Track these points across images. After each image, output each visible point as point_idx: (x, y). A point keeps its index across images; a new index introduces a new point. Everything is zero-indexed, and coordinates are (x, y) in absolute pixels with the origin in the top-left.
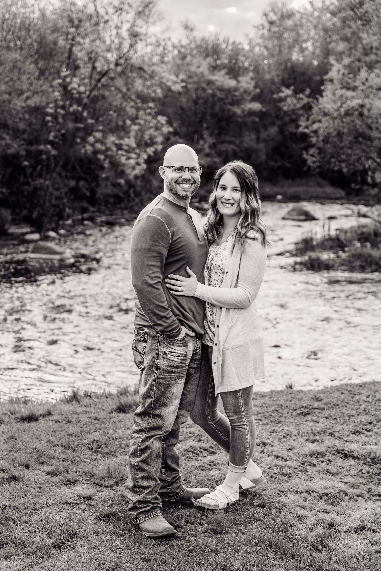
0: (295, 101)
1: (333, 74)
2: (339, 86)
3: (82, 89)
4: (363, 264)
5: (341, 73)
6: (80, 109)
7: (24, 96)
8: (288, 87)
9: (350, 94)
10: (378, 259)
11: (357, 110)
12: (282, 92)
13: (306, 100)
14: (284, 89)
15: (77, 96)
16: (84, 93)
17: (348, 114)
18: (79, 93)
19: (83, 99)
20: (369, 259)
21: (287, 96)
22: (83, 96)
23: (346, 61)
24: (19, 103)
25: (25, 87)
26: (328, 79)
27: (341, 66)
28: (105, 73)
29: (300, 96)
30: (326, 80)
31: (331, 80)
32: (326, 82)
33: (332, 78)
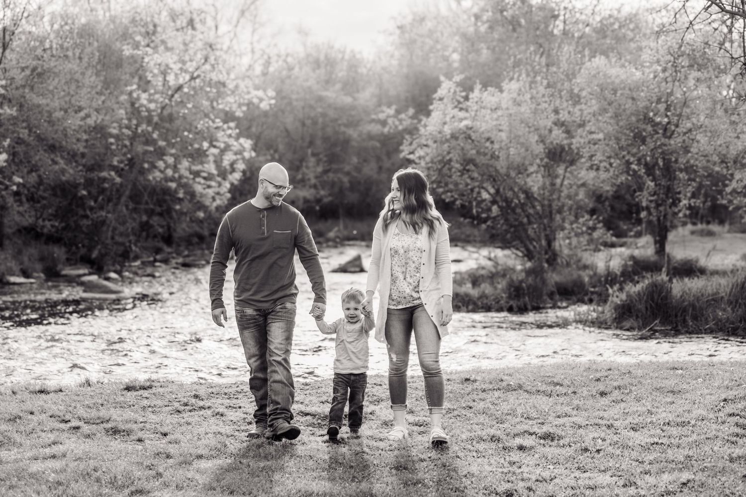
0: (397, 123)
1: (441, 92)
2: (450, 106)
3: (152, 106)
4: (460, 304)
5: (452, 91)
6: (149, 129)
7: (82, 114)
8: (389, 106)
9: (462, 114)
10: (475, 299)
11: (465, 133)
12: (383, 112)
13: (407, 123)
14: (384, 108)
15: (146, 114)
16: (155, 110)
17: (454, 136)
18: (148, 110)
19: (152, 117)
20: (467, 299)
21: (388, 117)
22: (154, 113)
23: (458, 78)
24: (76, 122)
25: (82, 104)
26: (437, 98)
27: (451, 83)
28: (179, 88)
29: (403, 116)
30: (435, 99)
31: (441, 99)
32: (434, 102)
33: (442, 96)
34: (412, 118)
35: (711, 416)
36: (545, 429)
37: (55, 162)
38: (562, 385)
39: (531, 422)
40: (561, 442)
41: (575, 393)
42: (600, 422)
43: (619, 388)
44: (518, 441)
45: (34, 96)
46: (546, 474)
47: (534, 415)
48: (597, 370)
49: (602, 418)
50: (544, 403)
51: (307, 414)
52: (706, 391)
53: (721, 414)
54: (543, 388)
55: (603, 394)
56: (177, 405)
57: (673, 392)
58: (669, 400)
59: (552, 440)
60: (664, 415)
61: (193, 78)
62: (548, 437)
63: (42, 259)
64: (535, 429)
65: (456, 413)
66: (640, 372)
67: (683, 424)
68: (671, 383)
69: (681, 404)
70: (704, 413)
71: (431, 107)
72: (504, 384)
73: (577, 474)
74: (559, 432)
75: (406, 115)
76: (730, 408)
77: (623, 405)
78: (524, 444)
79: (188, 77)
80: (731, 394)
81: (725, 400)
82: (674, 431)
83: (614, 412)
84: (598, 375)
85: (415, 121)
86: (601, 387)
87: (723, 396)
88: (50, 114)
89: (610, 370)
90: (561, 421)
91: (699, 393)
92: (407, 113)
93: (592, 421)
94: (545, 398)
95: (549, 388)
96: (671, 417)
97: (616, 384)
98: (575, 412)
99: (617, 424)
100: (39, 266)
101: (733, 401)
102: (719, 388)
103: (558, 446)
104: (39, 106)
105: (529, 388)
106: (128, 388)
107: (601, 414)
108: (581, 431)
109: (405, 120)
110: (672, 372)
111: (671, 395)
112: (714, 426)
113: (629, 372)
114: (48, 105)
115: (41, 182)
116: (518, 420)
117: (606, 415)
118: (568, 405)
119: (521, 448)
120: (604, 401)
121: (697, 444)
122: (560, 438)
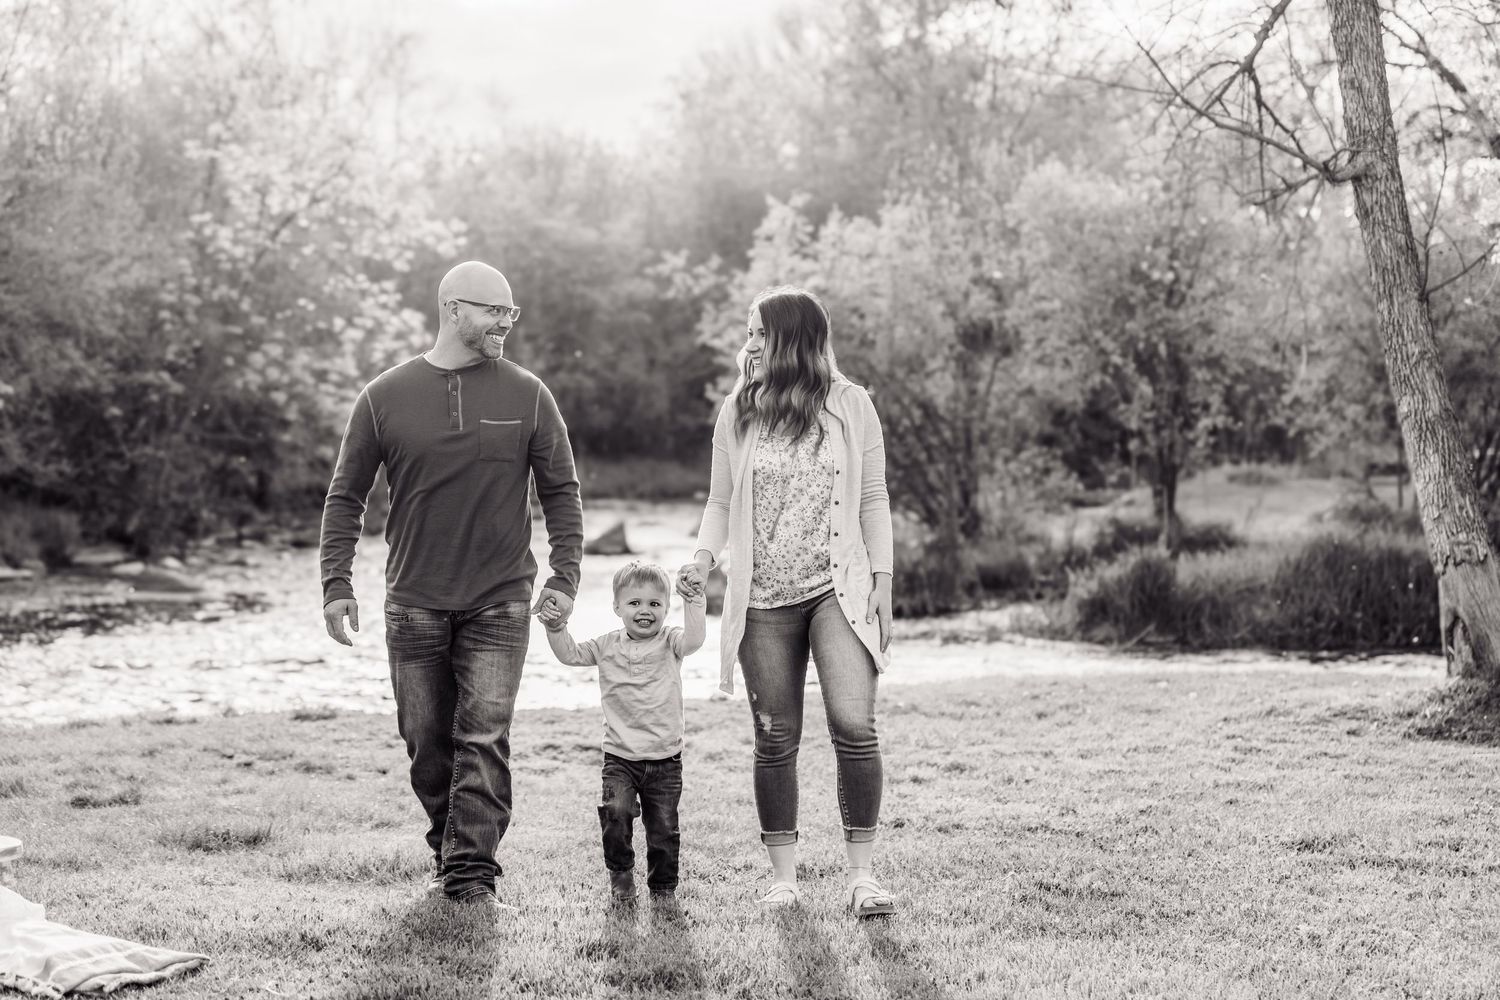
0: (690, 281)
1: (769, 225)
2: (785, 251)
3: (239, 251)
5: (789, 223)
7: (113, 267)
8: (676, 250)
9: (807, 266)
12: (665, 262)
13: (709, 281)
14: (667, 255)
15: (227, 266)
16: (244, 259)
18: (233, 260)
19: (240, 271)
21: (675, 270)
22: (241, 265)
23: (799, 200)
24: (102, 282)
25: (113, 248)
26: (762, 236)
27: (787, 208)
28: (288, 219)
29: (700, 269)
30: (757, 238)
31: (769, 238)
32: (757, 242)
33: (770, 233)
34: (720, 271)
35: (1201, 739)
36: (950, 759)
37: (63, 356)
38: (977, 705)
39: (931, 752)
40: (975, 774)
41: (998, 714)
42: (1034, 749)
43: (1067, 707)
44: (912, 771)
45: (29, 236)
46: (951, 805)
47: (937, 743)
48: (1034, 686)
49: (1037, 745)
50: (950, 728)
51: (587, 749)
52: (1199, 708)
53: (1216, 737)
54: (950, 709)
55: (1040, 716)
56: (385, 738)
57: (1149, 712)
58: (1141, 722)
59: (962, 771)
60: (1129, 739)
61: (315, 200)
62: (958, 768)
63: (37, 535)
64: (938, 759)
65: (816, 743)
66: (1101, 687)
67: (1156, 750)
68: (1147, 700)
69: (1159, 726)
70: (1190, 736)
71: (751, 253)
72: (890, 705)
73: (996, 805)
74: (972, 762)
75: (707, 268)
76: (1231, 729)
77: (1069, 729)
78: (920, 776)
79: (304, 199)
80: (1235, 712)
81: (1225, 720)
82: (1142, 758)
83: (1058, 737)
84: (1036, 691)
85: (724, 279)
86: (1040, 706)
87: (1224, 715)
88: (56, 266)
89: (1055, 684)
90: (975, 749)
91: (1188, 711)
92: (708, 264)
93: (1023, 749)
94: (952, 723)
95: (959, 711)
96: (1139, 742)
97: (1062, 702)
98: (997, 738)
99: (1056, 751)
100: (33, 548)
101: (1237, 721)
102: (1219, 704)
103: (970, 777)
104: (33, 253)
105: (927, 710)
106: (301, 717)
107: (1037, 740)
108: (1005, 760)
109: (704, 277)
110: (1151, 686)
111: (1144, 715)
112: (1202, 751)
113: (1085, 687)
114: (51, 251)
115: (35, 391)
116: (909, 749)
117: (1043, 741)
118: (987, 729)
119: (916, 780)
120: (1044, 724)
121: (1171, 771)
122: (973, 769)
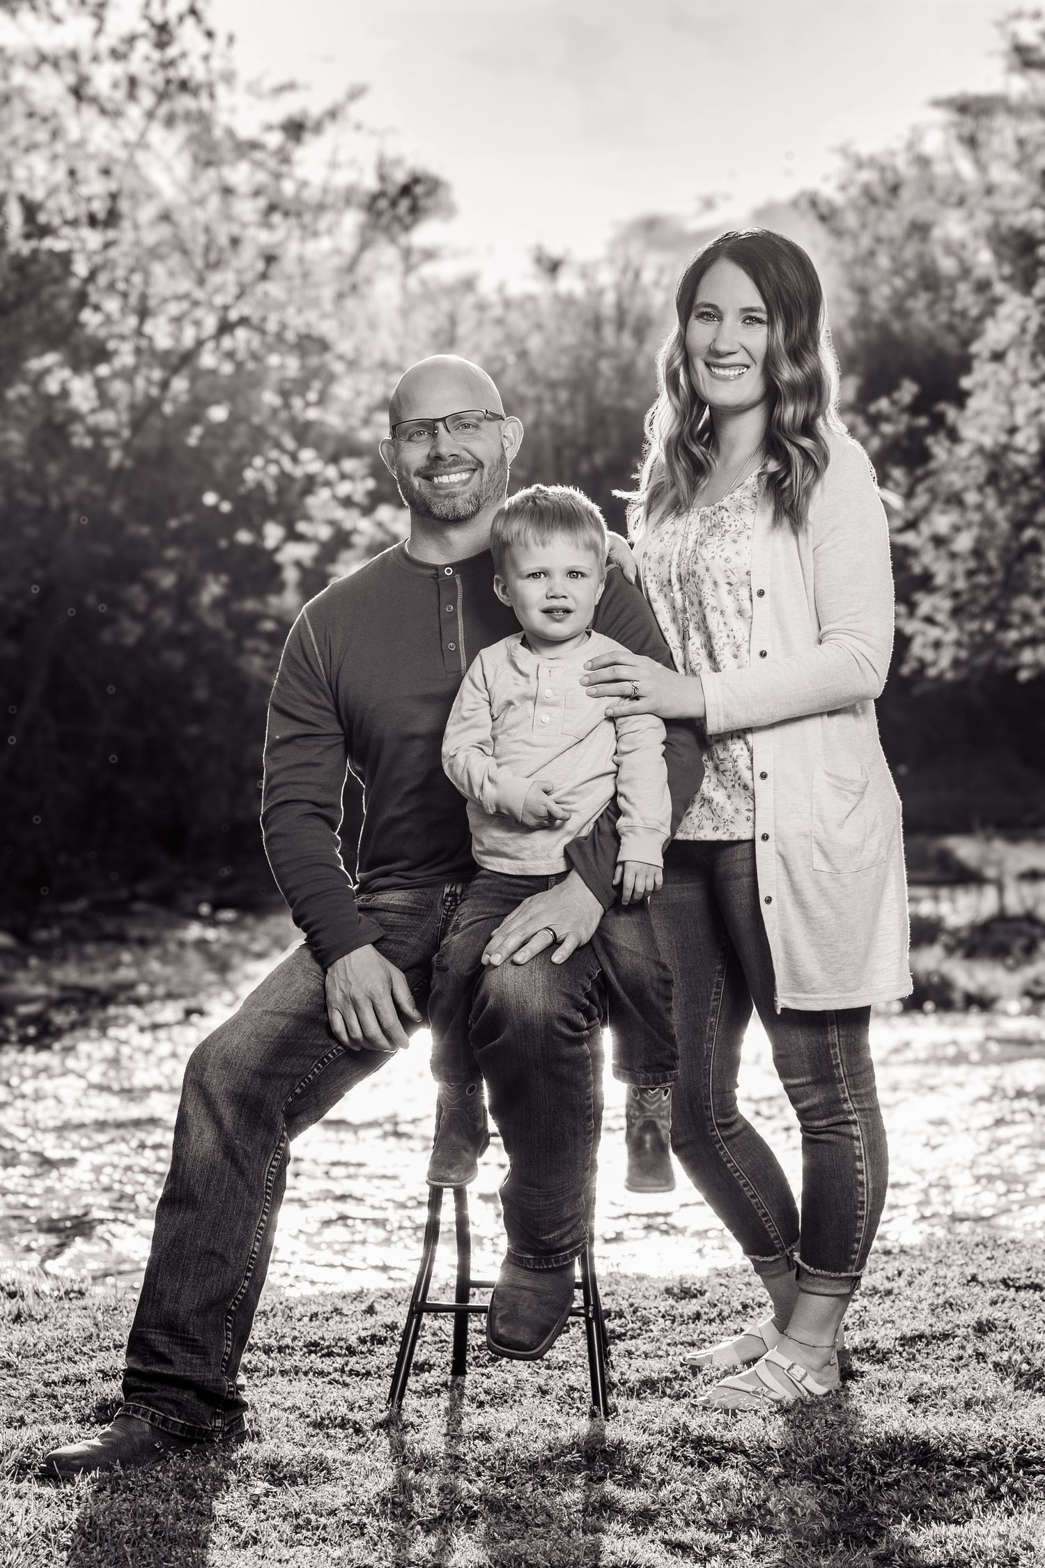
2: (1025, 376)
3: (108, 419)
5: (1033, 327)
6: (98, 489)
15: (88, 442)
16: (113, 434)
18: (96, 432)
19: (106, 451)
22: (108, 442)
26: (986, 354)
27: (1029, 302)
28: (184, 360)
29: (883, 404)
30: (976, 356)
31: (998, 357)
32: (976, 365)
33: (1000, 348)
34: (915, 408)
61: (225, 327)
71: (966, 383)
75: (894, 403)
79: (211, 323)
85: (923, 421)
92: (896, 395)
109: (888, 419)
